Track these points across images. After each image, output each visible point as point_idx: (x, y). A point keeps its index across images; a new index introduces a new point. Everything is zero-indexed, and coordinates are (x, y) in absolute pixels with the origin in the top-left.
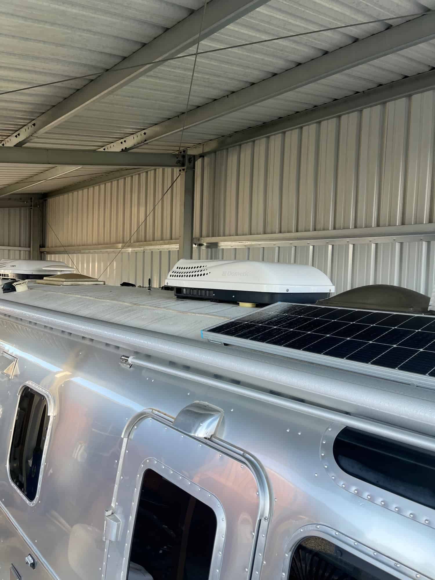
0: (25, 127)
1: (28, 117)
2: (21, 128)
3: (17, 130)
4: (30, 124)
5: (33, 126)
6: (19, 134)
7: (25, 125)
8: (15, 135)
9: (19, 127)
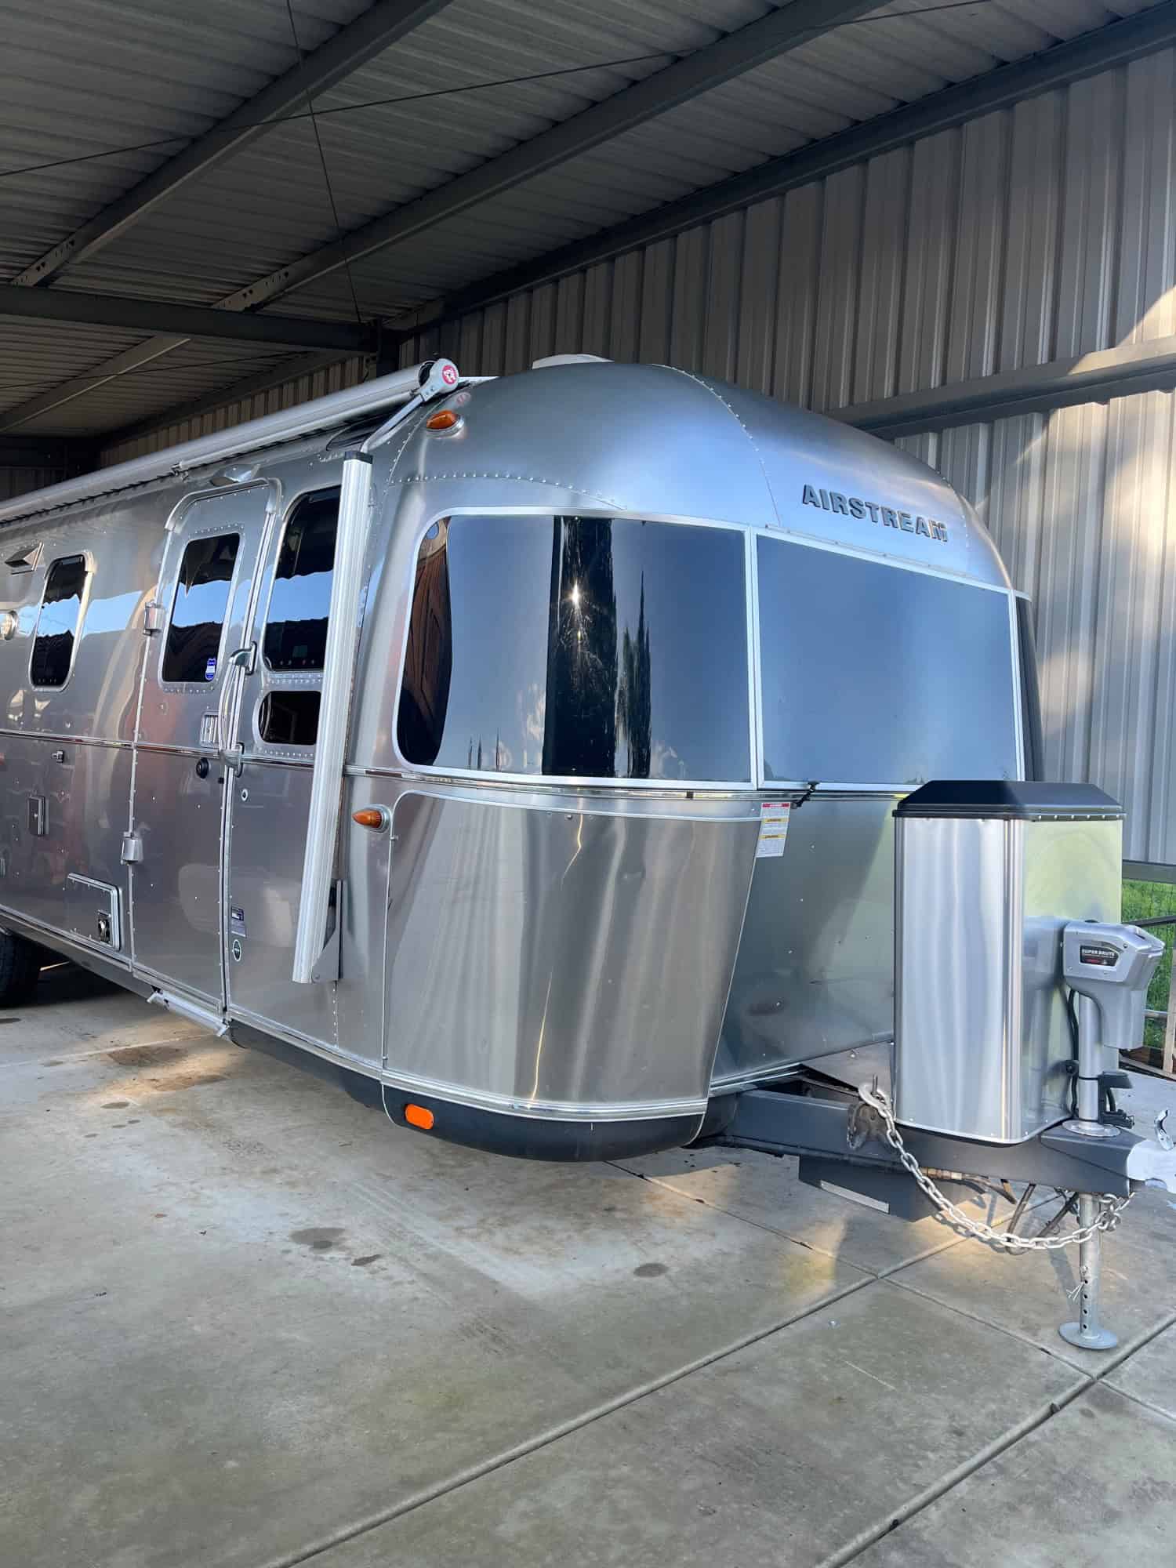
0: (55, 250)
1: (61, 227)
2: (47, 252)
3: (40, 257)
4: (65, 243)
5: (70, 245)
6: (43, 264)
7: (56, 246)
8: (35, 266)
9: (46, 248)
